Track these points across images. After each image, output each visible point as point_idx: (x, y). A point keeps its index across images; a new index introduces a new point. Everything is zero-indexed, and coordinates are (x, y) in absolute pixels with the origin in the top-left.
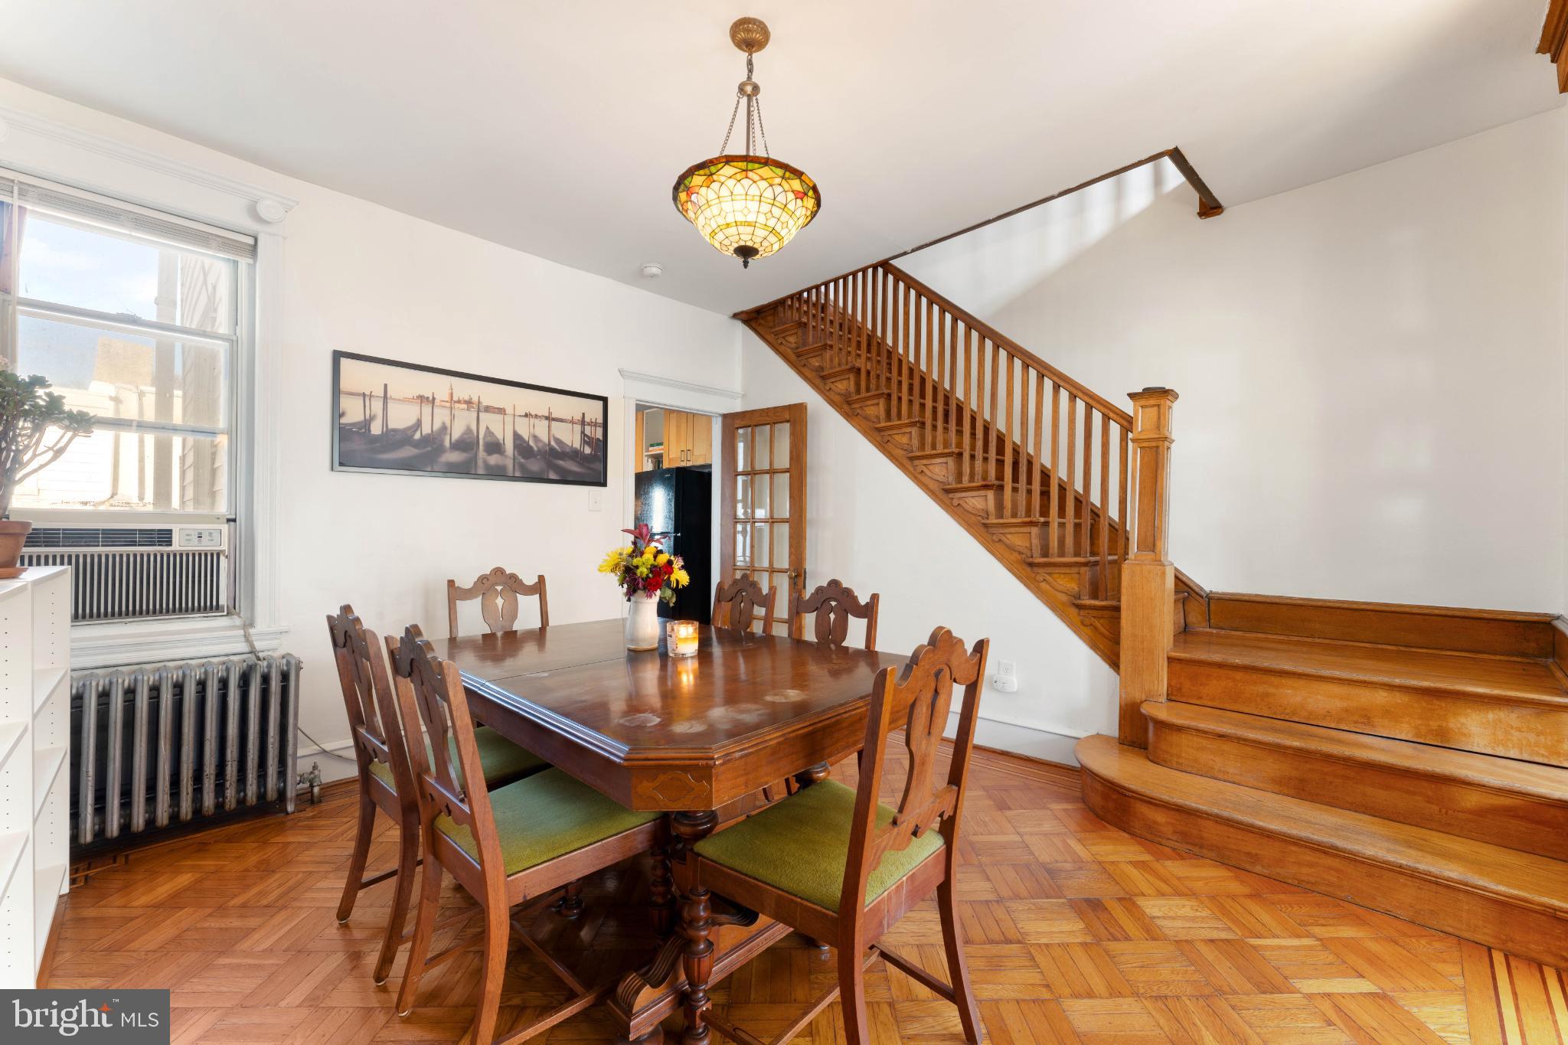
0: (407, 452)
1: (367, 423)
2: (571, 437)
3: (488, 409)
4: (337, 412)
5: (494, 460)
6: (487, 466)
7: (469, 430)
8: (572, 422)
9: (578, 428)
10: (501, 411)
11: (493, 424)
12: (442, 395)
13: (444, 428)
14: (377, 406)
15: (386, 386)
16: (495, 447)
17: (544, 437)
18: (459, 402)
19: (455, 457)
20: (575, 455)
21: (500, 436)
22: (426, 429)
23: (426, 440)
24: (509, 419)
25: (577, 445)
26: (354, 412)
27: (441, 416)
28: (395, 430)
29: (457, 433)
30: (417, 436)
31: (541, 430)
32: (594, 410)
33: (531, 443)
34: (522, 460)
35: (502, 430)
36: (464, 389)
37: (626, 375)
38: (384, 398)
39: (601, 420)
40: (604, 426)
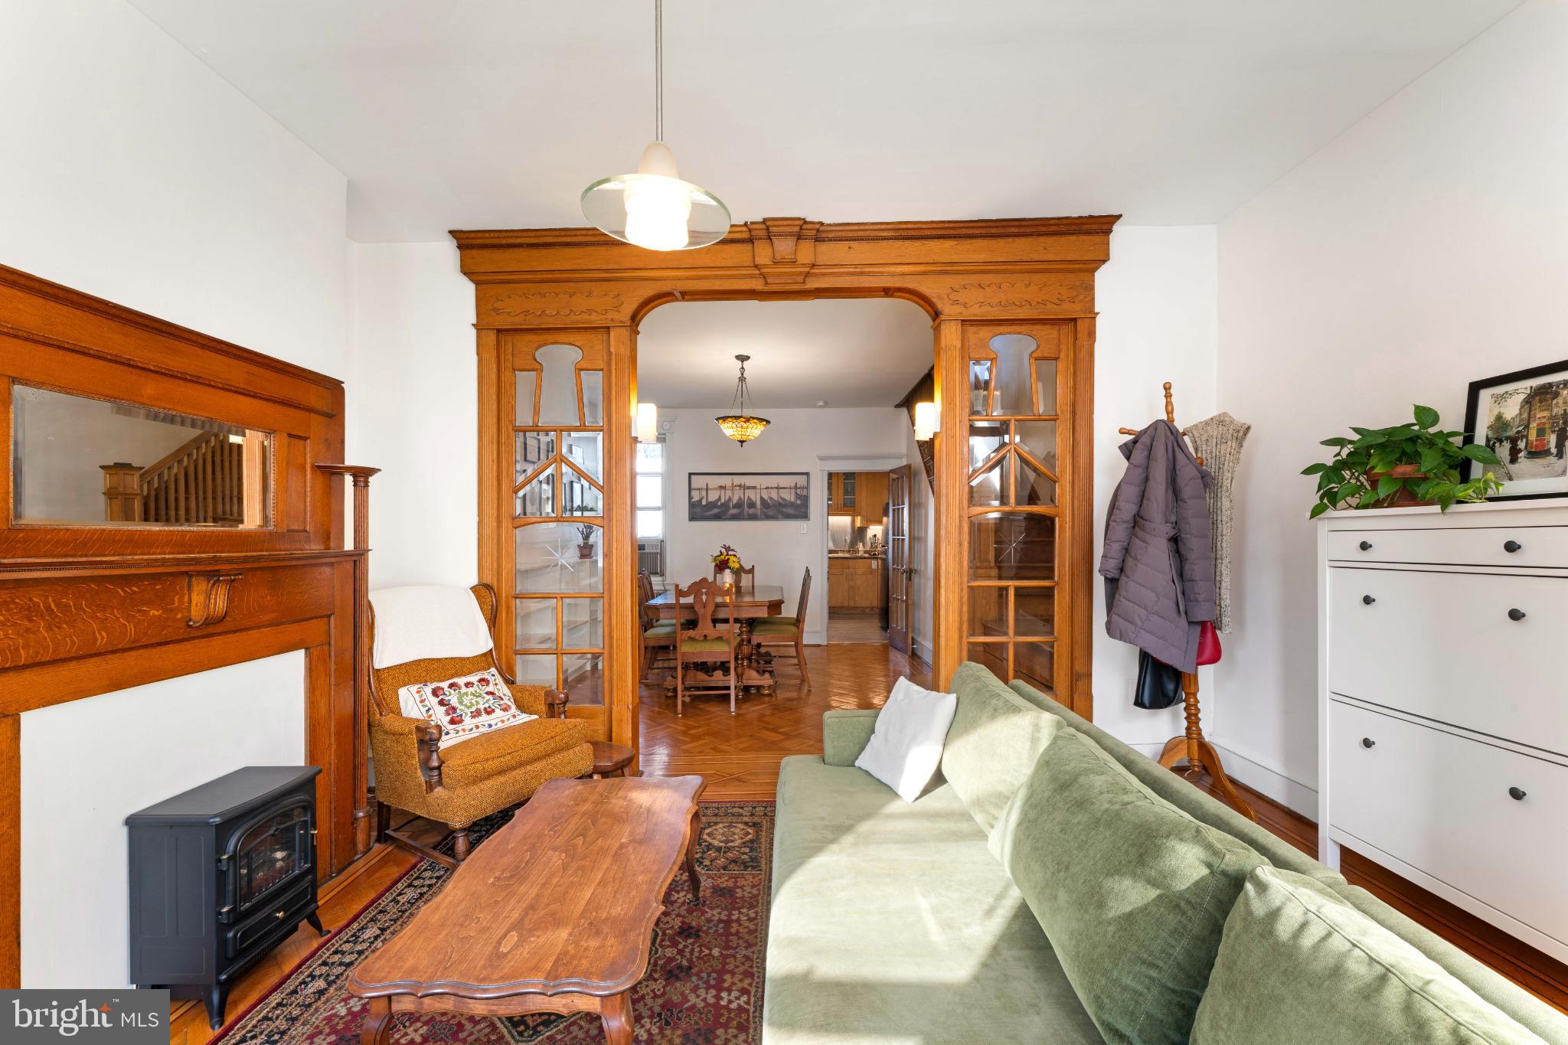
0: (716, 511)
1: (701, 500)
2: (789, 496)
3: (749, 488)
4: (690, 498)
5: (752, 511)
6: (748, 514)
7: (740, 498)
8: (790, 488)
9: (793, 491)
10: (754, 488)
11: (751, 494)
12: (729, 484)
13: (730, 499)
14: (704, 493)
15: (707, 484)
16: (752, 505)
17: (775, 497)
18: (736, 486)
19: (734, 511)
20: (792, 505)
21: (754, 500)
22: (723, 500)
23: (722, 505)
24: (759, 491)
25: (793, 500)
26: (696, 497)
27: (729, 493)
28: (711, 502)
29: (735, 501)
30: (719, 503)
31: (774, 495)
32: (801, 481)
33: (769, 501)
34: (765, 510)
35: (755, 497)
36: (738, 480)
37: (822, 458)
38: (707, 489)
39: (806, 485)
40: (807, 488)
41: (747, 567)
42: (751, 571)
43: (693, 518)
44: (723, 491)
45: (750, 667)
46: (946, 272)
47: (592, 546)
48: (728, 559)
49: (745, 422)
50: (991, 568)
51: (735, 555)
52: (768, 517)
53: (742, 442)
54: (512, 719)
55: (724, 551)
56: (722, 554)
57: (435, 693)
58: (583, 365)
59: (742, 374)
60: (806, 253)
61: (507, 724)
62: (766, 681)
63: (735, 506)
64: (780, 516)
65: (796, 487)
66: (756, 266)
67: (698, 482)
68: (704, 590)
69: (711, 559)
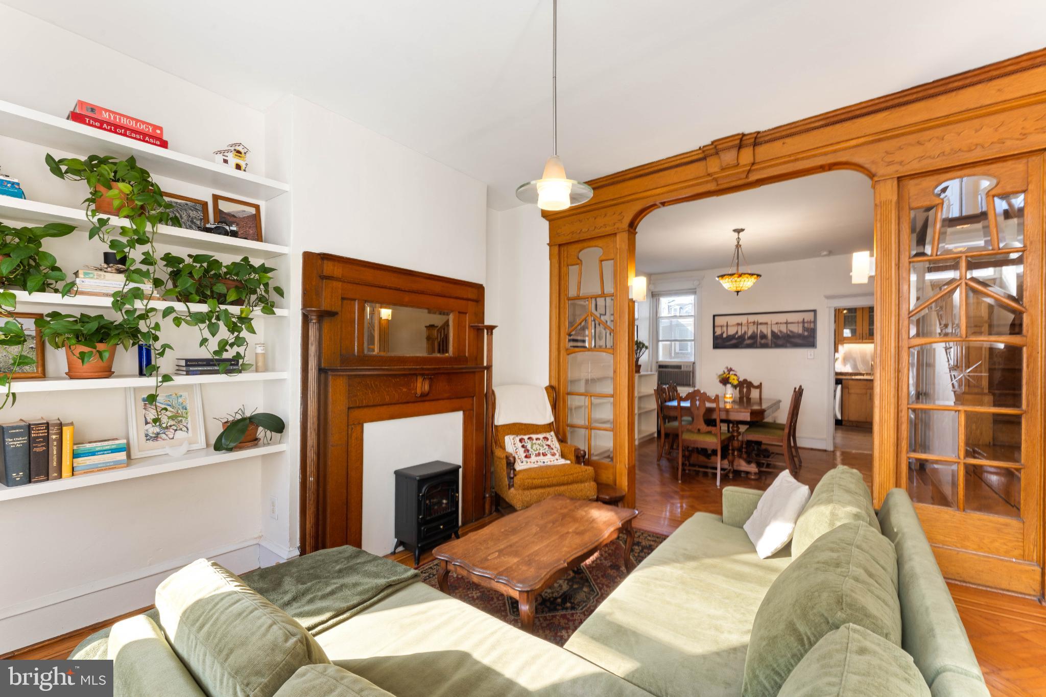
0: (734, 342)
1: (722, 334)
2: (797, 329)
3: (761, 324)
4: (714, 332)
5: (763, 341)
6: (760, 343)
7: (754, 332)
8: (798, 323)
9: (801, 325)
10: (766, 324)
11: (764, 329)
12: (744, 322)
13: (745, 333)
14: (725, 329)
15: (727, 322)
16: (764, 336)
17: (785, 331)
18: (750, 323)
19: (749, 342)
20: (799, 336)
21: (765, 332)
22: (739, 334)
23: (740, 337)
24: (769, 326)
25: (800, 331)
26: (718, 332)
27: (744, 329)
28: (730, 336)
29: (750, 333)
30: (737, 336)
31: (784, 329)
32: (809, 317)
33: (779, 333)
34: (775, 341)
35: (767, 331)
36: (752, 318)
37: (828, 297)
38: (727, 326)
39: (813, 320)
40: (815, 322)
41: (756, 383)
42: (760, 387)
43: (716, 346)
44: (740, 327)
45: (740, 457)
46: (880, 140)
47: (640, 366)
48: (729, 377)
49: (738, 277)
50: (983, 394)
51: (736, 375)
52: (777, 346)
53: (738, 292)
54: (555, 461)
55: (726, 371)
56: (724, 373)
57: (521, 440)
58: (603, 258)
59: (738, 242)
60: (746, 156)
61: (552, 463)
62: (753, 468)
63: (750, 338)
64: (788, 345)
65: (803, 322)
66: (709, 175)
67: (719, 321)
68: (697, 398)
69: (716, 377)
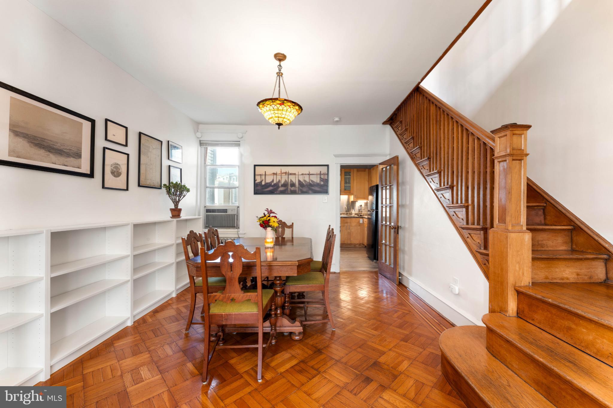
0: (270, 188)
1: (261, 182)
2: (316, 179)
3: (291, 174)
4: (255, 180)
5: (293, 189)
6: (291, 191)
7: (286, 181)
8: (317, 174)
9: (319, 176)
10: (295, 174)
11: (293, 179)
12: (279, 172)
13: (279, 181)
14: (263, 177)
15: (265, 172)
16: (293, 185)
17: (308, 180)
18: (283, 173)
19: (282, 189)
20: (318, 185)
21: (294, 181)
22: (275, 182)
23: (275, 185)
24: (297, 176)
25: (318, 182)
26: (258, 180)
27: (279, 178)
28: (267, 183)
29: (283, 182)
30: (273, 184)
31: (307, 179)
32: (324, 170)
33: (304, 183)
34: (301, 188)
35: (294, 179)
36: (284, 169)
37: (336, 156)
38: (265, 175)
39: (326, 173)
40: (328, 174)
41: (289, 224)
42: (291, 227)
43: (256, 192)
44: (275, 176)
45: (283, 314)
48: (269, 220)
49: (281, 104)
51: (275, 217)
52: (303, 193)
53: (279, 125)
55: (266, 213)
56: (265, 216)
59: (280, 70)
62: (296, 328)
63: (282, 186)
64: (310, 192)
65: (320, 174)
67: (259, 170)
68: (231, 254)
69: (257, 220)
